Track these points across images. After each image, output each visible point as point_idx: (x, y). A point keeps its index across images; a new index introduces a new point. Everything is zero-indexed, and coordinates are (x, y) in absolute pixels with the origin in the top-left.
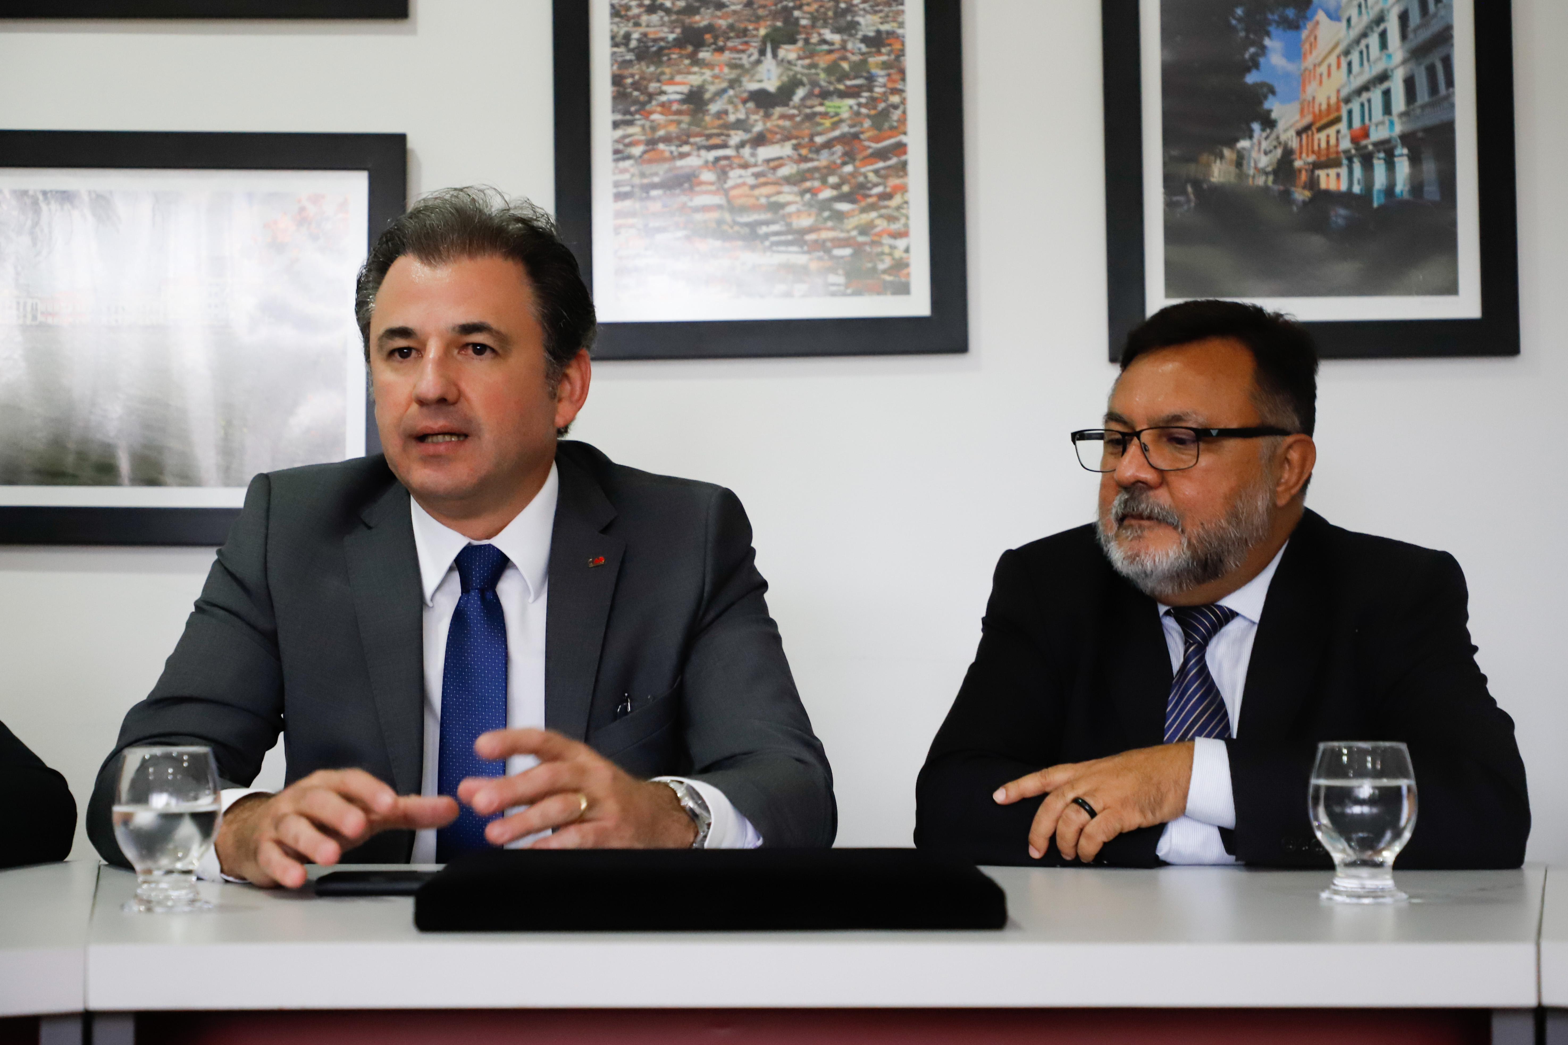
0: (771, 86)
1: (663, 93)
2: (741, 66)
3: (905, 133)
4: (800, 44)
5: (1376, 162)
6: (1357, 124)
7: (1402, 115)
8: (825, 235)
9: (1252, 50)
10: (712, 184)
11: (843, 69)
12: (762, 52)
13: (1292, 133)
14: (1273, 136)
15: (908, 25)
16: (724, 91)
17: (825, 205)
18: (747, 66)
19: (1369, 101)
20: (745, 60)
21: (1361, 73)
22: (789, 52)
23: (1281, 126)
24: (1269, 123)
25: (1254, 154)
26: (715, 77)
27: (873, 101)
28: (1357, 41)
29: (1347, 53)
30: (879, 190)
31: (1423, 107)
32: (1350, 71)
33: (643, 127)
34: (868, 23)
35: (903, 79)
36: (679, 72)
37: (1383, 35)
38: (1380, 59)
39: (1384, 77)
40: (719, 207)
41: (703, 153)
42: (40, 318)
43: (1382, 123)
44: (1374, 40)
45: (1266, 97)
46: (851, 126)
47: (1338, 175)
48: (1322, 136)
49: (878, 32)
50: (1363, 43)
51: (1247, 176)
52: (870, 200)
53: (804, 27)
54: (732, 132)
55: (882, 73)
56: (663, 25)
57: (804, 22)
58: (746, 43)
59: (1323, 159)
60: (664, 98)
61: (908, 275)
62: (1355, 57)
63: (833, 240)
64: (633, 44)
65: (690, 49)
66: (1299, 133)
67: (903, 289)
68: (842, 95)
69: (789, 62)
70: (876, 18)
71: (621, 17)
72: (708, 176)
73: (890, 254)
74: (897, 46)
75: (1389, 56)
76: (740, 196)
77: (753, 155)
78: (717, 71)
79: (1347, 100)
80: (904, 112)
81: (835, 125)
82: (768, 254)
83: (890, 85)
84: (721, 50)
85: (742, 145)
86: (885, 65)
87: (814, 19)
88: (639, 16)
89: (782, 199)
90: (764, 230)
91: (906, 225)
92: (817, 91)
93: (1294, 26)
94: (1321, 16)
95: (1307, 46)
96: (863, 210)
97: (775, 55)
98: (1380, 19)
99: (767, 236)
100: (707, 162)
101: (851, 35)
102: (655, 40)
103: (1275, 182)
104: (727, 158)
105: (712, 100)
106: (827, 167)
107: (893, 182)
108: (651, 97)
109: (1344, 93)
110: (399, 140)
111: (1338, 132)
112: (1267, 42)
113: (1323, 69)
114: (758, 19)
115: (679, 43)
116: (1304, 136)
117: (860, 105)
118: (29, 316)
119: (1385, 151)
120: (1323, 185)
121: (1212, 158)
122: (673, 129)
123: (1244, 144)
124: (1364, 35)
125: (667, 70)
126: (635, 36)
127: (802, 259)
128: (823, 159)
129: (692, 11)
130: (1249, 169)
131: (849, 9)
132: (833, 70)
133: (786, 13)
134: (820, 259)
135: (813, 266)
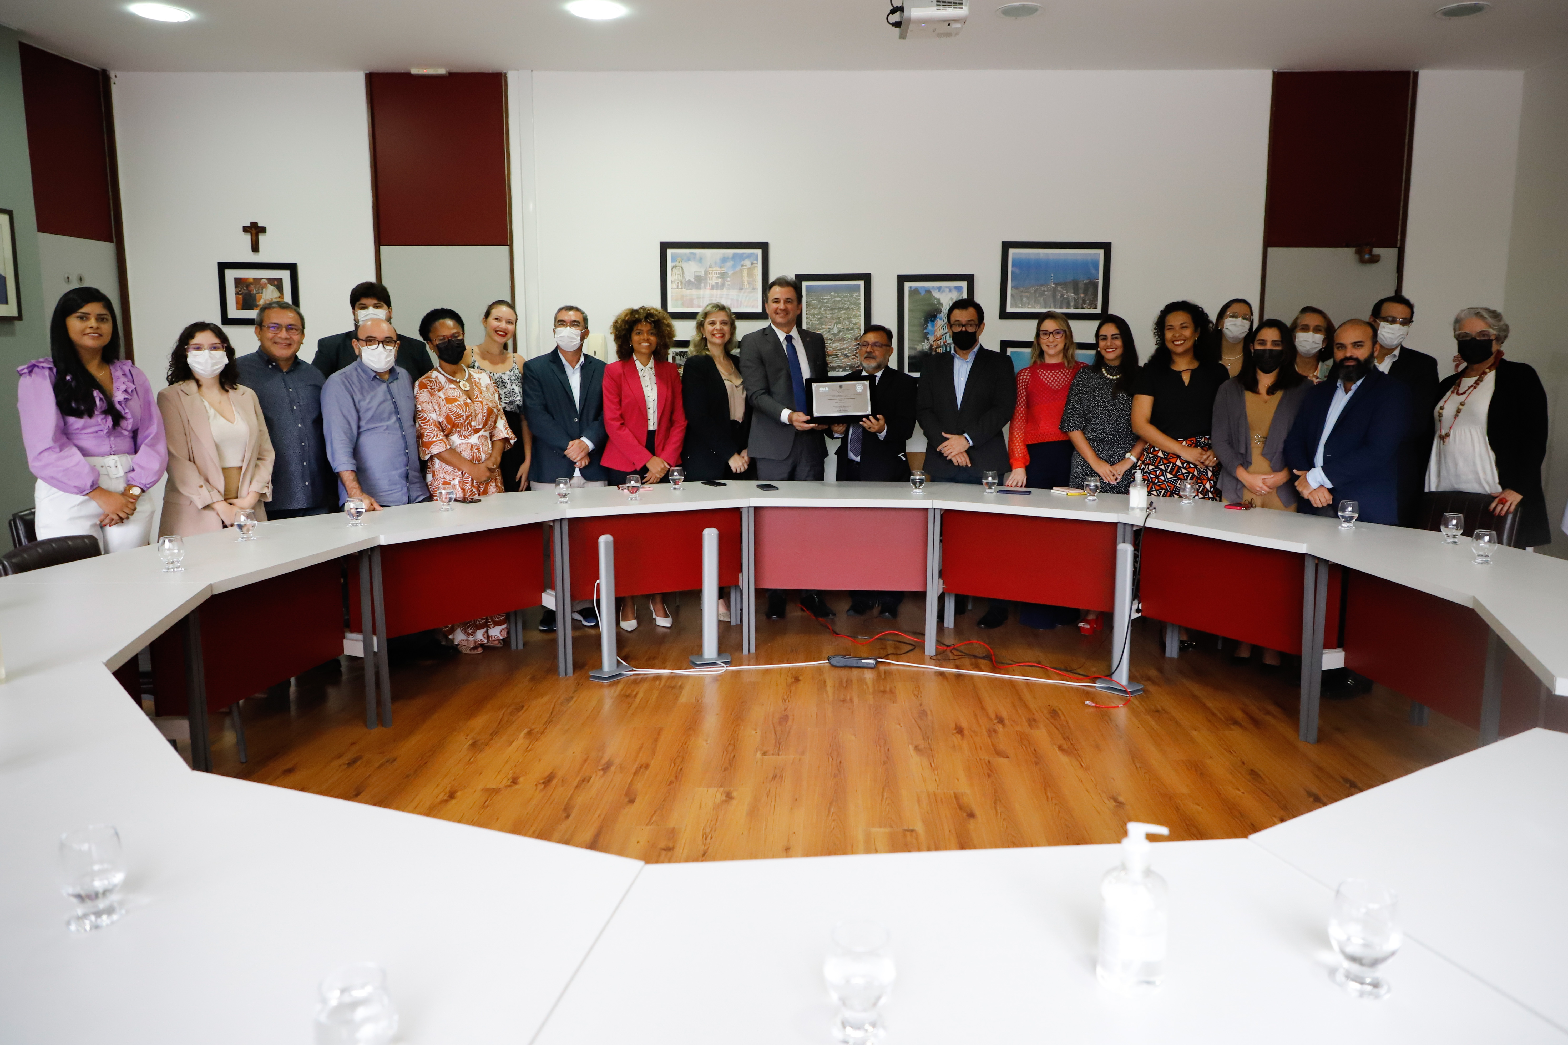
0: (836, 332)
2: (830, 329)
4: (841, 324)
8: (845, 360)
9: (926, 327)
11: (849, 329)
12: (834, 326)
14: (929, 342)
17: (846, 355)
20: (831, 327)
22: (839, 326)
23: (930, 340)
24: (928, 340)
25: (925, 346)
34: (854, 320)
45: (927, 335)
48: (938, 342)
49: (856, 322)
51: (924, 350)
53: (842, 321)
56: (816, 320)
58: (831, 324)
63: (847, 361)
65: (821, 325)
66: (933, 342)
68: (849, 334)
69: (839, 328)
84: (827, 325)
87: (843, 319)
88: (811, 319)
89: (837, 353)
92: (844, 333)
93: (933, 321)
94: (938, 319)
95: (935, 325)
97: (836, 326)
101: (850, 323)
112: (928, 324)
113: (938, 329)
114: (833, 319)
116: (935, 342)
121: (917, 346)
123: (923, 343)
127: (841, 365)
128: (845, 346)
129: (821, 318)
130: (924, 348)
131: (851, 317)
132: (847, 329)
133: (839, 318)
134: (845, 364)
135: (843, 366)
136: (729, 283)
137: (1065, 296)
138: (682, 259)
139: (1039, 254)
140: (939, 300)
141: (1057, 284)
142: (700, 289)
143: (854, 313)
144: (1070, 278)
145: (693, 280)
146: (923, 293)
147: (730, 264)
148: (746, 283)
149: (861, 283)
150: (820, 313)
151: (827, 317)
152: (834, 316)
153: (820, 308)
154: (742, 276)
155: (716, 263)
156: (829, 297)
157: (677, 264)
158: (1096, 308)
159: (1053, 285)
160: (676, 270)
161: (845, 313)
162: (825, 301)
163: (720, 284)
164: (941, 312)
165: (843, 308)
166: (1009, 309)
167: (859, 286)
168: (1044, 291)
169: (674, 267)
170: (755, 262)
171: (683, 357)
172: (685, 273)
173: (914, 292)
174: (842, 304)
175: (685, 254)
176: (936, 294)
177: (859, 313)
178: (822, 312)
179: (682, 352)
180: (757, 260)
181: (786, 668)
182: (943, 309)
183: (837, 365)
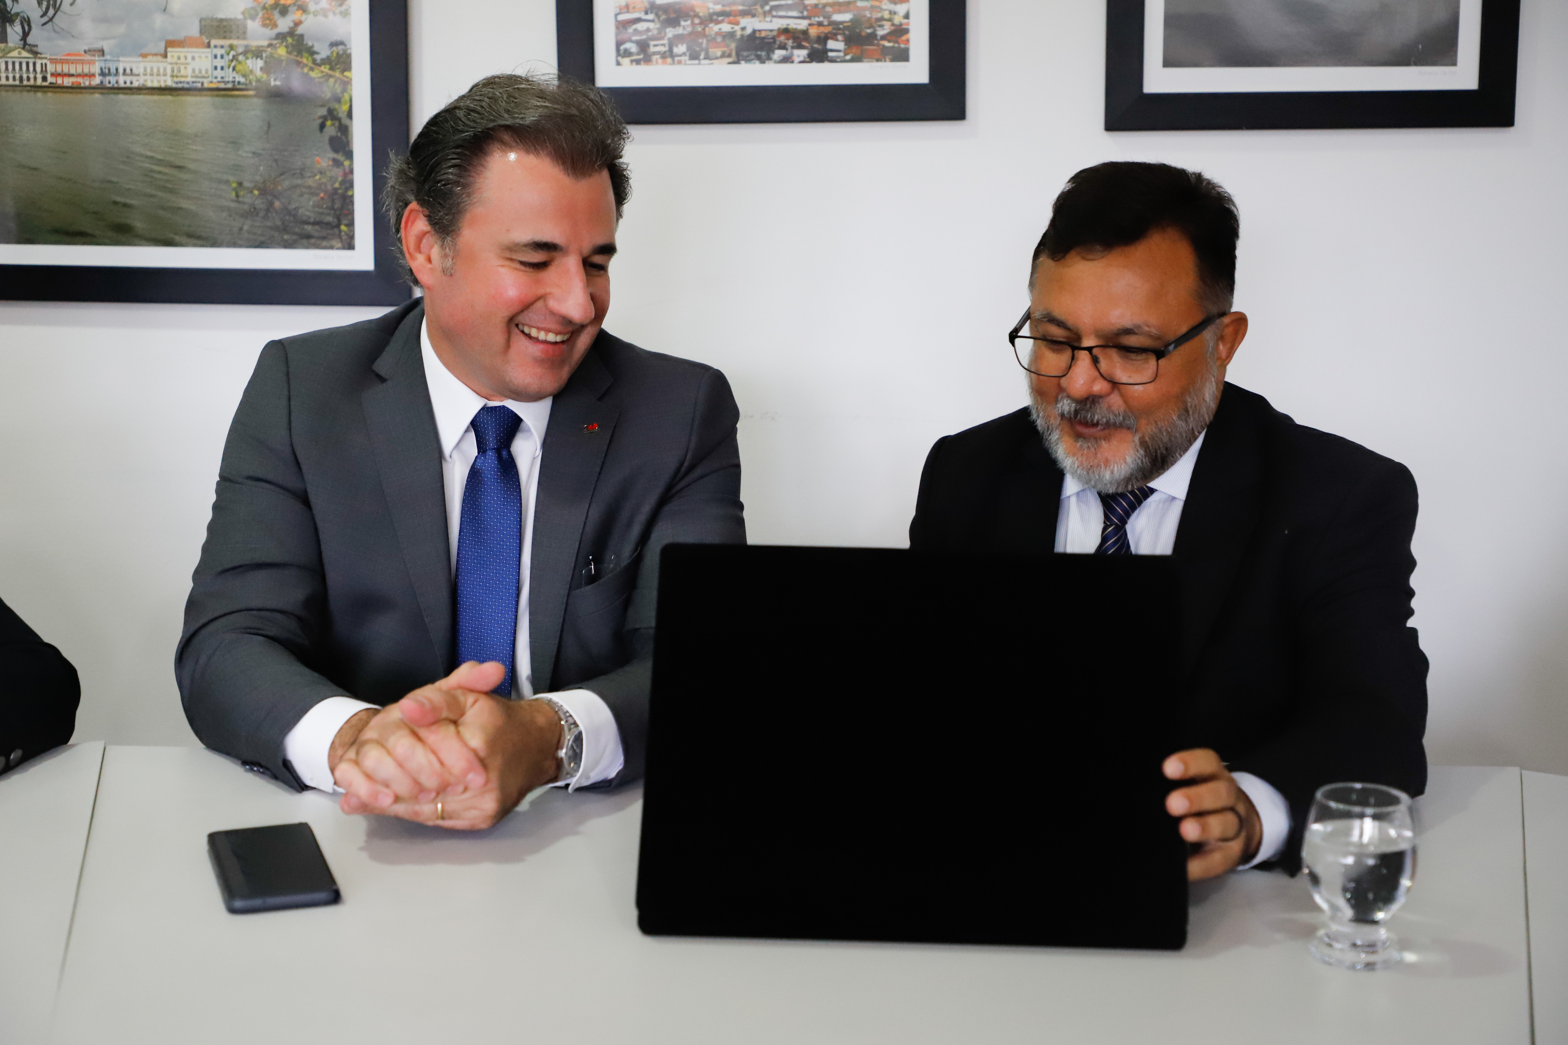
42: (50, 79)
61: (908, 41)
67: (902, 56)
73: (890, 20)
82: (768, 19)
118: (39, 76)
134: (820, 24)
135: (813, 32)
183: (777, 24)
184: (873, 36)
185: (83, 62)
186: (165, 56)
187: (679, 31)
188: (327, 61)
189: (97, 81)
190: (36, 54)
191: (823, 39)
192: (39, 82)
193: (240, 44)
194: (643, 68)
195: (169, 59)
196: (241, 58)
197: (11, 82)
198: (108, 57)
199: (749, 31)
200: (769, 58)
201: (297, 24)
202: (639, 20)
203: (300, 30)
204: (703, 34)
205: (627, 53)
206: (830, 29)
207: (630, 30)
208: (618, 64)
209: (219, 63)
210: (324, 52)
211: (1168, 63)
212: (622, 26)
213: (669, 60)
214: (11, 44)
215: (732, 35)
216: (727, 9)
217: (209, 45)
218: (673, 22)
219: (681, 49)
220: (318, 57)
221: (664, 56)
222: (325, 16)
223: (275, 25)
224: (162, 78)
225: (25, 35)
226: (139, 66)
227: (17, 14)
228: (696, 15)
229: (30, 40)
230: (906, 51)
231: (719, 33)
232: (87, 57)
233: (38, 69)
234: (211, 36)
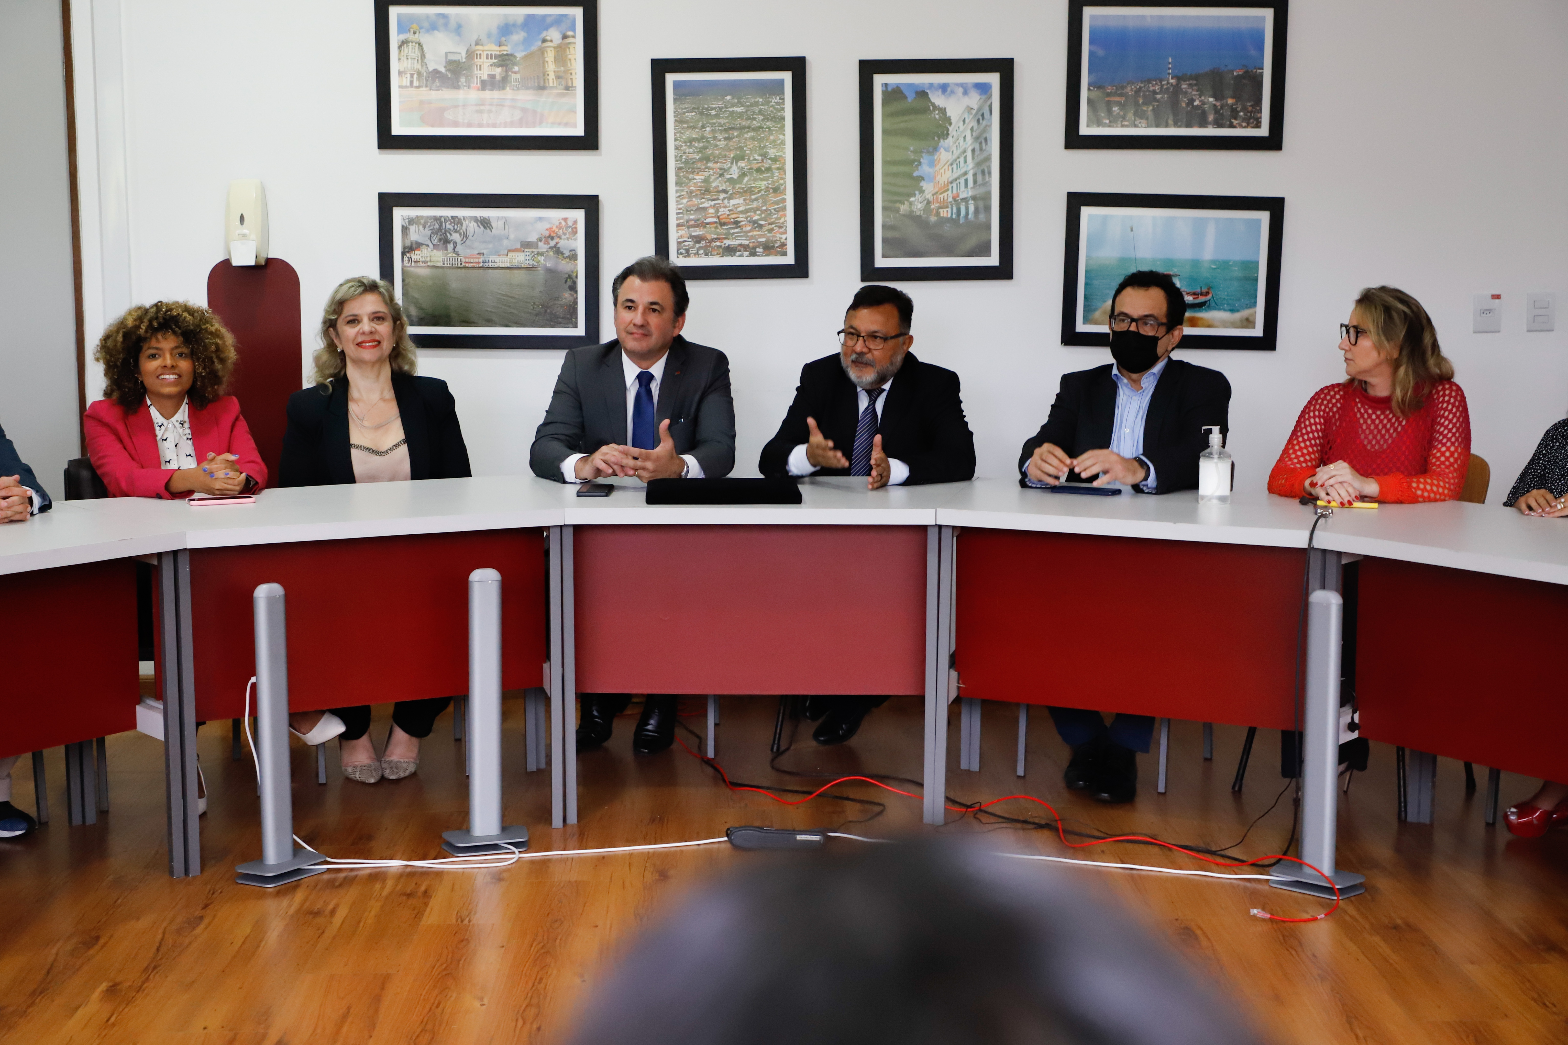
0: (735, 176)
1: (695, 179)
2: (724, 169)
3: (785, 195)
4: (746, 160)
5: (961, 206)
6: (955, 191)
7: (972, 188)
8: (755, 233)
9: (916, 163)
10: (713, 214)
11: (762, 170)
12: (732, 163)
13: (930, 195)
14: (923, 196)
15: (786, 153)
16: (718, 178)
17: (755, 222)
18: (726, 169)
19: (960, 183)
20: (725, 166)
21: (957, 172)
22: (742, 164)
23: (926, 192)
24: (922, 192)
25: (916, 203)
26: (714, 173)
27: (774, 182)
28: (956, 160)
29: (952, 164)
30: (776, 216)
31: (980, 185)
32: (953, 172)
33: (687, 192)
34: (772, 153)
35: (785, 174)
36: (701, 171)
37: (965, 157)
38: (964, 167)
39: (965, 173)
40: (716, 222)
41: (710, 202)
42: (463, 264)
43: (964, 191)
44: (962, 160)
45: (921, 181)
46: (765, 192)
47: (947, 211)
48: (942, 196)
49: (775, 156)
50: (958, 160)
51: (913, 211)
52: (772, 220)
53: (748, 153)
54: (721, 194)
55: (777, 171)
56: (694, 153)
57: (747, 152)
58: (725, 160)
59: (942, 205)
60: (695, 181)
61: (786, 249)
62: (955, 166)
63: (758, 235)
64: (683, 160)
65: (705, 162)
66: (933, 195)
67: (784, 254)
68: (762, 180)
69: (742, 168)
70: (775, 150)
71: (679, 150)
72: (711, 211)
73: (779, 241)
74: (783, 161)
75: (968, 166)
76: (723, 218)
77: (728, 203)
78: (715, 171)
79: (951, 183)
80: (785, 187)
81: (759, 192)
82: (734, 241)
83: (780, 176)
84: (716, 162)
85: (724, 199)
86: (778, 169)
87: (751, 150)
88: (685, 149)
89: (739, 219)
90: (733, 231)
91: (786, 229)
92: (752, 178)
93: (932, 155)
94: (942, 150)
95: (937, 162)
96: (770, 224)
97: (737, 164)
98: (964, 151)
99: (733, 234)
100: (711, 205)
101: (765, 157)
102: (691, 159)
103: (923, 214)
104: (719, 204)
105: (713, 182)
106: (756, 208)
107: (781, 213)
108: (690, 180)
109: (950, 180)
110: (596, 197)
111: (948, 195)
112: (922, 160)
113: (942, 171)
114: (731, 150)
115: (701, 160)
116: (935, 196)
117: (768, 184)
118: (459, 264)
119: (965, 202)
120: (942, 215)
121: (900, 205)
122: (698, 193)
123: (912, 199)
124: (958, 158)
125: (696, 170)
126: (684, 157)
127: (747, 242)
128: (755, 205)
129: (705, 148)
130: (914, 208)
131: (765, 147)
132: (758, 170)
133: (741, 148)
134: (754, 242)
135: (751, 245)
136: (518, 76)
137: (1196, 103)
138: (421, 28)
139: (1144, 17)
140: (943, 111)
141: (1180, 79)
142: (458, 87)
143: (772, 138)
144: (1205, 66)
145: (443, 70)
146: (911, 97)
147: (518, 37)
148: (552, 76)
149: (787, 77)
150: (703, 137)
151: (716, 146)
152: (731, 143)
153: (703, 127)
154: (544, 62)
155: (489, 35)
156: (720, 104)
157: (410, 36)
158: (1258, 125)
159: (1171, 81)
160: (407, 50)
161: (753, 138)
162: (713, 112)
163: (498, 77)
164: (948, 134)
165: (749, 127)
166: (1085, 130)
167: (781, 82)
168: (1154, 92)
169: (403, 44)
170: (570, 33)
171: (424, 227)
172: (427, 56)
173: (893, 95)
174: (748, 118)
175: (428, 16)
176: (937, 99)
177: (781, 137)
178: (707, 134)
179: (422, 217)
180: (573, 29)
181: (641, 854)
182: (951, 129)
183: (737, 242)
184: (773, 246)
185: (476, 258)
186: (507, 255)
187: (701, 245)
188: (568, 257)
189: (481, 265)
190: (458, 255)
191: (754, 248)
192: (459, 265)
193: (536, 251)
194: (687, 259)
195: (509, 256)
196: (536, 256)
197: (449, 265)
198: (485, 256)
199: (727, 245)
200: (735, 255)
201: (557, 243)
202: (685, 241)
203: (558, 246)
204: (710, 246)
205: (681, 254)
206: (757, 244)
207: (682, 245)
208: (678, 257)
209: (528, 258)
210: (567, 254)
211: (884, 256)
212: (679, 243)
213: (697, 256)
214: (449, 251)
215: (720, 246)
216: (719, 237)
217: (524, 252)
218: (699, 242)
219: (701, 252)
220: (565, 256)
221: (695, 254)
222: (568, 240)
223: (549, 244)
224: (506, 264)
225: (455, 248)
226: (497, 259)
227: (452, 240)
228: (707, 239)
229: (456, 250)
230: (786, 252)
231: (716, 246)
232: (478, 256)
233: (459, 260)
234: (525, 248)
